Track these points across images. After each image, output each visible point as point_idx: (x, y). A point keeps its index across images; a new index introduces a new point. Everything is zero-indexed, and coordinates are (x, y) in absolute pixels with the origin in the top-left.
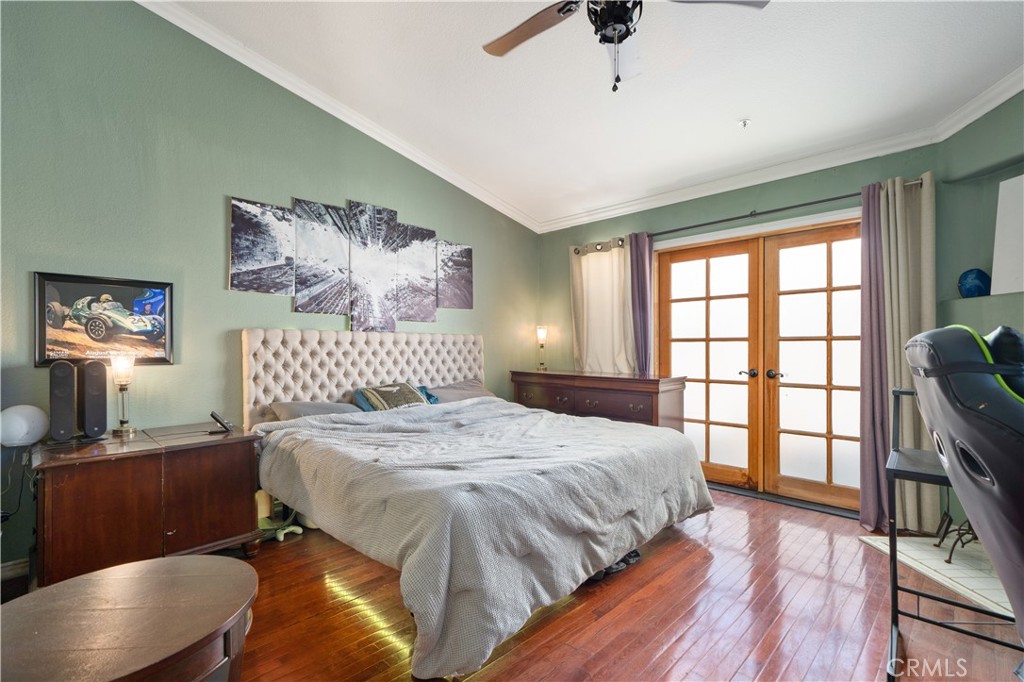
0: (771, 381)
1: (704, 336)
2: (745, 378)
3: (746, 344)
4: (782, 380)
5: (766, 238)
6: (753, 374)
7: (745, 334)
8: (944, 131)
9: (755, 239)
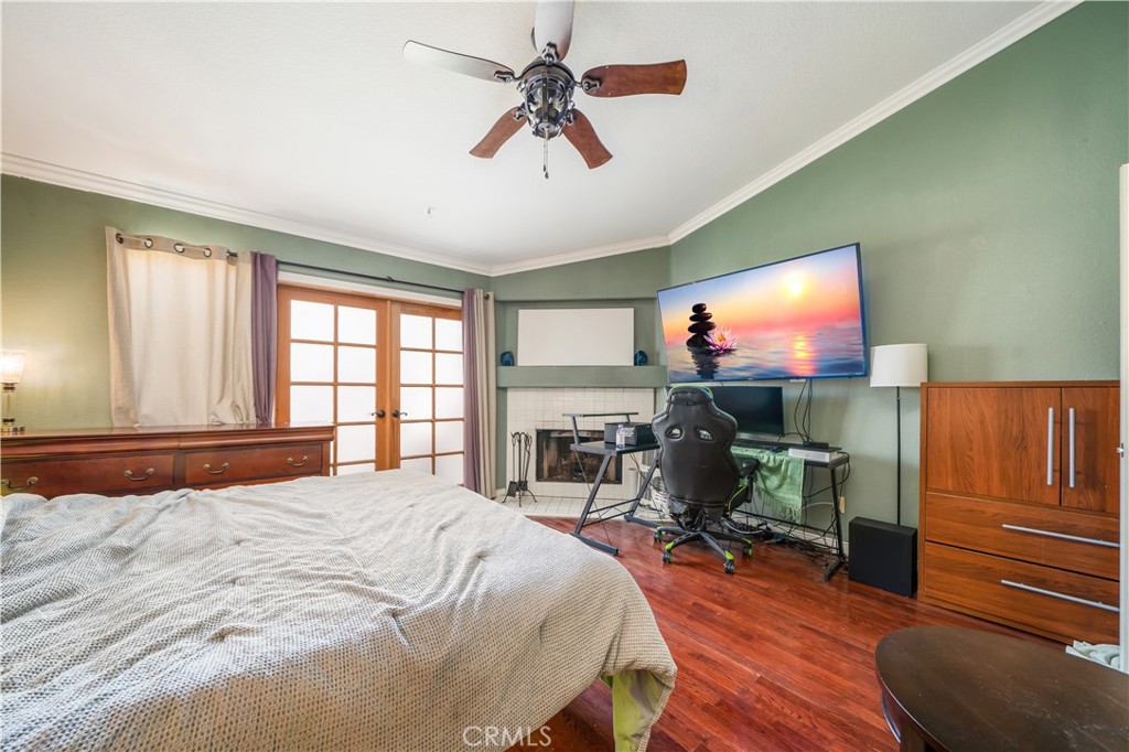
0: (395, 419)
1: (332, 380)
2: (373, 419)
3: (374, 389)
4: (403, 417)
5: (394, 301)
6: (381, 415)
7: (373, 380)
8: (496, 272)
9: (384, 300)
